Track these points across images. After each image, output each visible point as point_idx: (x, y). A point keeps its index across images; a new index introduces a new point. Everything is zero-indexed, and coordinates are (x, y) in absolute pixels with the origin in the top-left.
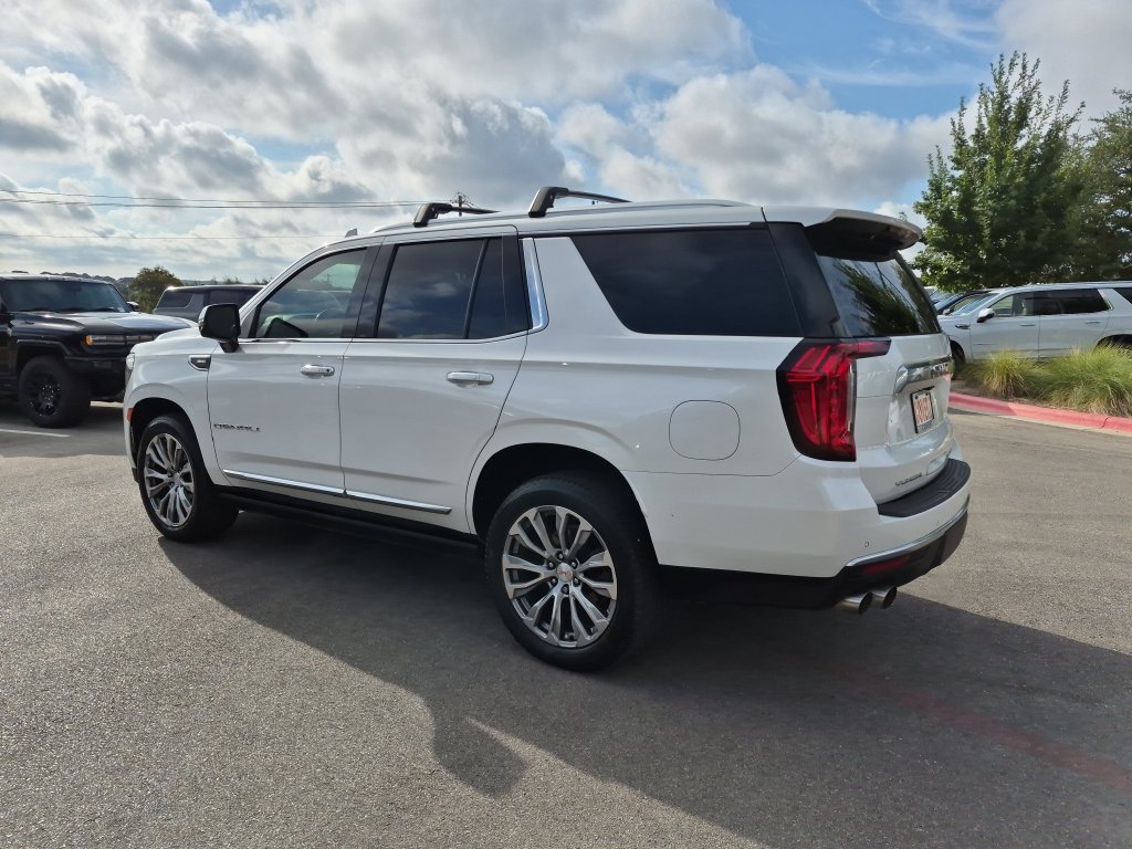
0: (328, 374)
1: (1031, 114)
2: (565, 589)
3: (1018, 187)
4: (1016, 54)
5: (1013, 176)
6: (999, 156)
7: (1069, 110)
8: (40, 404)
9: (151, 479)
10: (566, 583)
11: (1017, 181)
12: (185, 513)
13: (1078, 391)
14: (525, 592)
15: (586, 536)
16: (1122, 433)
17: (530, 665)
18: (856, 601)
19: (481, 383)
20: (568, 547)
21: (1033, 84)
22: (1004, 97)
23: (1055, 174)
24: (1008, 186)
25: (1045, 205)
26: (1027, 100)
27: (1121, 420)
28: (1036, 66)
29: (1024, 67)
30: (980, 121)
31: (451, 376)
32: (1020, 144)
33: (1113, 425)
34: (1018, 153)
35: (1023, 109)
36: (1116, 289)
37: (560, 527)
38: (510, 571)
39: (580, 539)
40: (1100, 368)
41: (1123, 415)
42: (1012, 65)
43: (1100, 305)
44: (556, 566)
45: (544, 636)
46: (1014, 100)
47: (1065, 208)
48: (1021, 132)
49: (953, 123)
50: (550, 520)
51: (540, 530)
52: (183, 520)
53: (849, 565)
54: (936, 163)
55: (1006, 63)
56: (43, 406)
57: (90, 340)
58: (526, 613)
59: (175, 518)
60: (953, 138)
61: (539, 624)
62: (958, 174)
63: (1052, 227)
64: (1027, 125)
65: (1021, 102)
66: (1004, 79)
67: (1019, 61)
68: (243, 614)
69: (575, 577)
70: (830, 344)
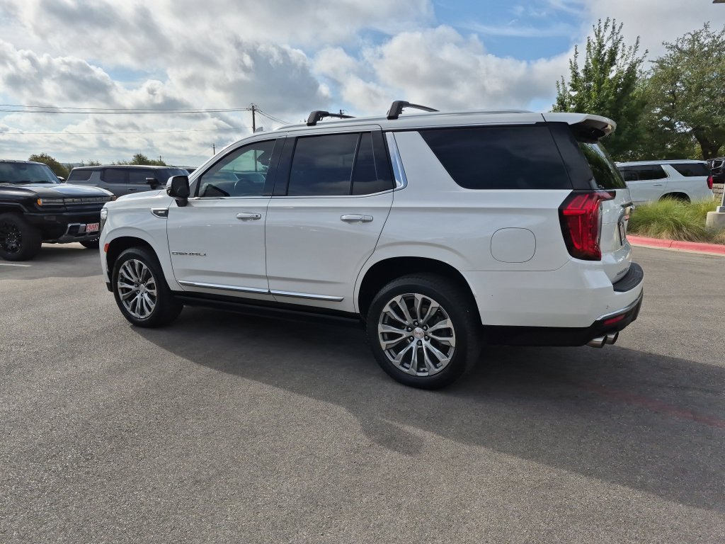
0: (257, 218)
1: (618, 57)
2: (420, 343)
3: (610, 102)
4: (608, 20)
5: (608, 96)
6: (600, 82)
7: (639, 55)
8: (7, 246)
9: (122, 289)
10: (420, 338)
11: (610, 98)
12: (150, 309)
13: (654, 226)
14: (393, 346)
15: (435, 310)
16: (682, 250)
17: (399, 388)
18: (600, 340)
19: (364, 221)
20: (422, 318)
21: (619, 38)
22: (601, 46)
23: (631, 95)
24: (604, 102)
25: (627, 114)
26: (615, 48)
27: (680, 242)
28: (621, 27)
29: (614, 28)
30: (587, 61)
31: (344, 217)
32: (612, 76)
33: (676, 245)
34: (610, 81)
35: (613, 54)
36: (671, 165)
37: (418, 306)
38: (383, 333)
39: (430, 312)
40: (666, 211)
41: (680, 239)
42: (606, 26)
43: (661, 174)
44: (413, 329)
45: (406, 371)
46: (607, 48)
47: (638, 115)
48: (612, 68)
49: (571, 62)
50: (410, 303)
51: (403, 307)
52: (148, 313)
53: (599, 319)
54: (561, 87)
55: (602, 25)
56: (9, 247)
57: (40, 202)
58: (394, 358)
59: (142, 312)
60: (571, 71)
61: (402, 364)
62: (574, 94)
63: (631, 127)
64: (615, 64)
65: (611, 50)
66: (601, 35)
67: (610, 24)
68: (211, 367)
69: (425, 335)
70: (588, 193)
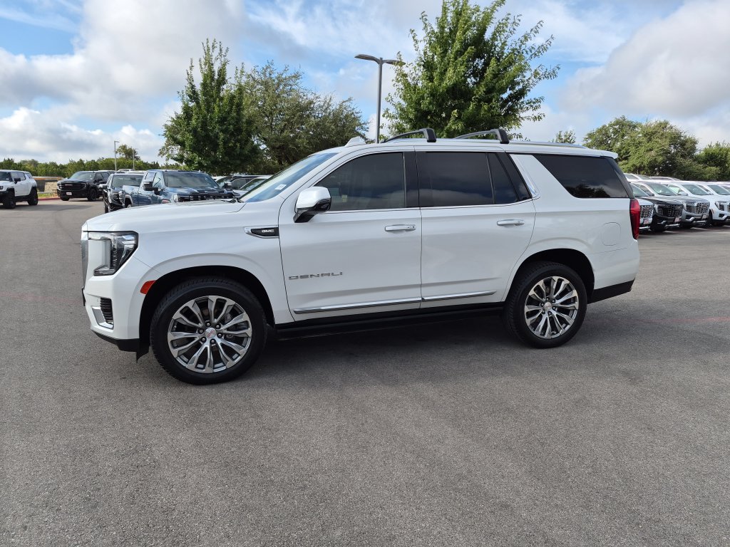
0: (409, 230)
2: (549, 313)
10: (549, 310)
14: (534, 320)
19: (518, 224)
31: (499, 223)
35: (222, 73)
42: (214, 47)
46: (216, 67)
48: (222, 87)
64: (225, 84)
65: (220, 69)
66: (210, 53)
67: (218, 46)
